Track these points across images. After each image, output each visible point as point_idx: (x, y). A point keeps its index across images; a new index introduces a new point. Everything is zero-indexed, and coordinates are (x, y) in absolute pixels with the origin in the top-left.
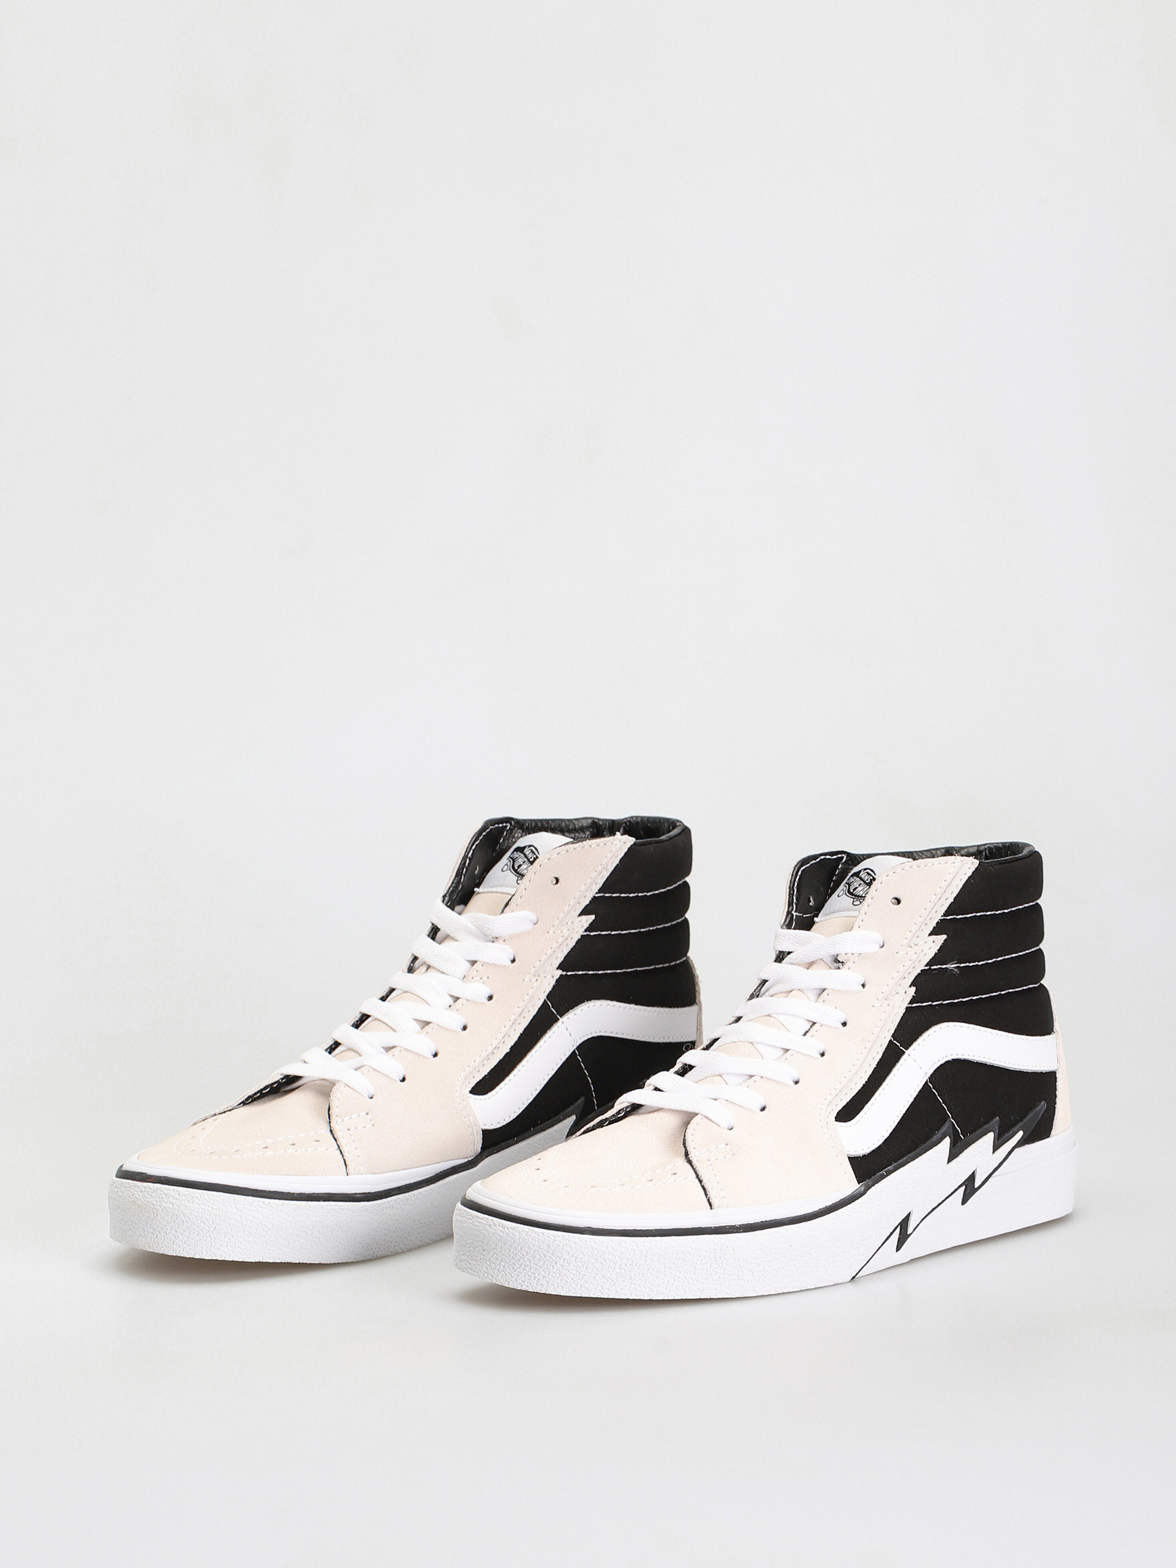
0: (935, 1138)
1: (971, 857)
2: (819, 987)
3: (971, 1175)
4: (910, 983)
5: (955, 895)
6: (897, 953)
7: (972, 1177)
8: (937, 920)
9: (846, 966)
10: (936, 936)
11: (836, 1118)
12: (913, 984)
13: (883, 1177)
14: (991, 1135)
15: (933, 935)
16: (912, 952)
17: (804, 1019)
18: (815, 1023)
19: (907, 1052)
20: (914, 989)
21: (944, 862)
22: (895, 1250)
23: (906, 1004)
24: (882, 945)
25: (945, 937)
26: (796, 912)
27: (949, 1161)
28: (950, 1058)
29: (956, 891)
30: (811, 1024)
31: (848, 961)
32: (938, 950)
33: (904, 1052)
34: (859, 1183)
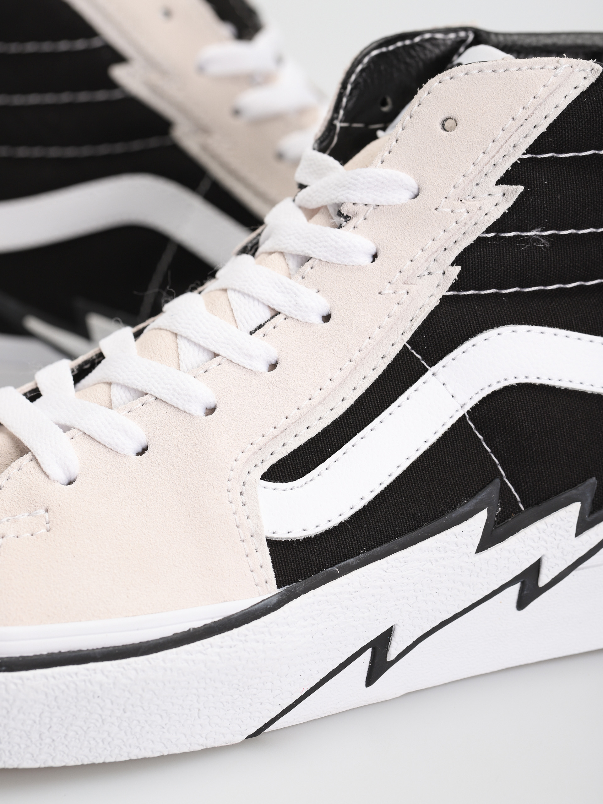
0: (460, 511)
1: (591, 60)
2: (302, 254)
3: (532, 566)
4: (453, 259)
5: (550, 120)
6: (436, 209)
7: (536, 567)
8: (514, 159)
9: (351, 223)
10: (509, 187)
11: (262, 476)
12: (457, 262)
13: (333, 577)
14: (575, 508)
15: (502, 184)
16: (461, 209)
17: (264, 304)
18: (279, 313)
19: (432, 370)
20: (457, 269)
21: (539, 66)
22: (364, 683)
23: (444, 291)
24: (416, 191)
25: (520, 189)
26: (341, 121)
27: (481, 548)
28: (512, 382)
29: (554, 115)
30: (273, 314)
31: (356, 215)
32: (509, 209)
33: (427, 370)
34: (278, 587)
